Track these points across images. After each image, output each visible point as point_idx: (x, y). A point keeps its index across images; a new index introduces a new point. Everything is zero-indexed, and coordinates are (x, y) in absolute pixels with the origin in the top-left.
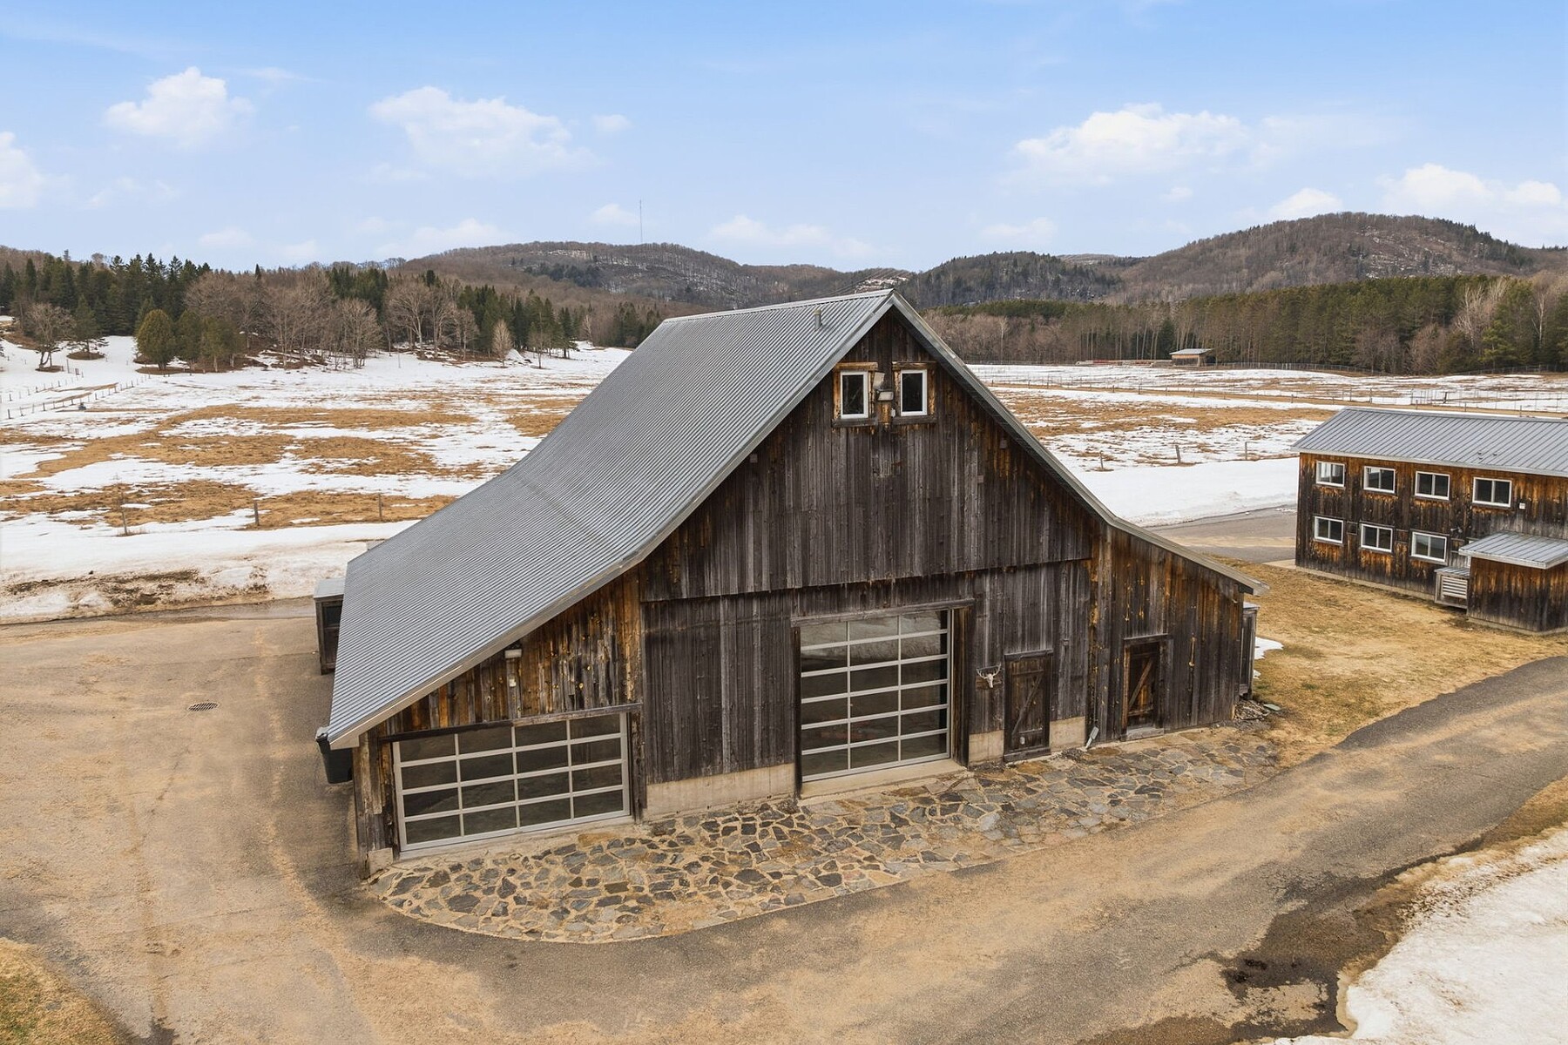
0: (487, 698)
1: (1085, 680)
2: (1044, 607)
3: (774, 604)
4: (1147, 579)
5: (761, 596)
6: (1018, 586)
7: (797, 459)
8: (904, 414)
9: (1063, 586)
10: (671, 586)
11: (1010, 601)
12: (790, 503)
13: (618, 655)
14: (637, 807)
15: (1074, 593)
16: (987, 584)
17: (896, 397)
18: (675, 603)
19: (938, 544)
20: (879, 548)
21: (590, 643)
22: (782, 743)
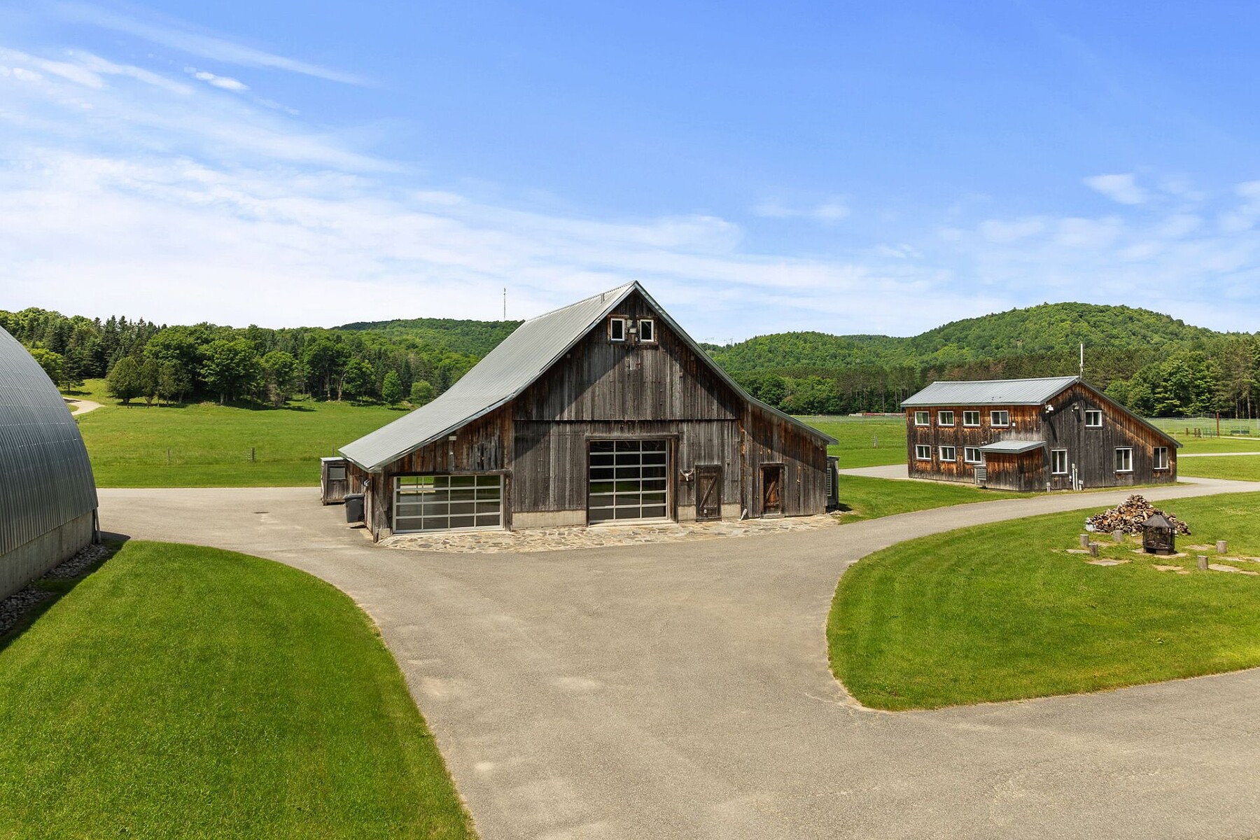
0: (439, 459)
1: (739, 483)
2: (716, 442)
3: (577, 427)
4: (772, 433)
5: (570, 422)
6: (702, 429)
7: (590, 358)
8: (642, 341)
9: (726, 432)
10: (528, 414)
11: (697, 436)
12: (586, 378)
13: (501, 445)
14: (508, 523)
15: (732, 436)
16: (685, 427)
17: (638, 331)
18: (529, 422)
19: (659, 405)
20: (629, 404)
21: (488, 436)
22: (580, 496)
